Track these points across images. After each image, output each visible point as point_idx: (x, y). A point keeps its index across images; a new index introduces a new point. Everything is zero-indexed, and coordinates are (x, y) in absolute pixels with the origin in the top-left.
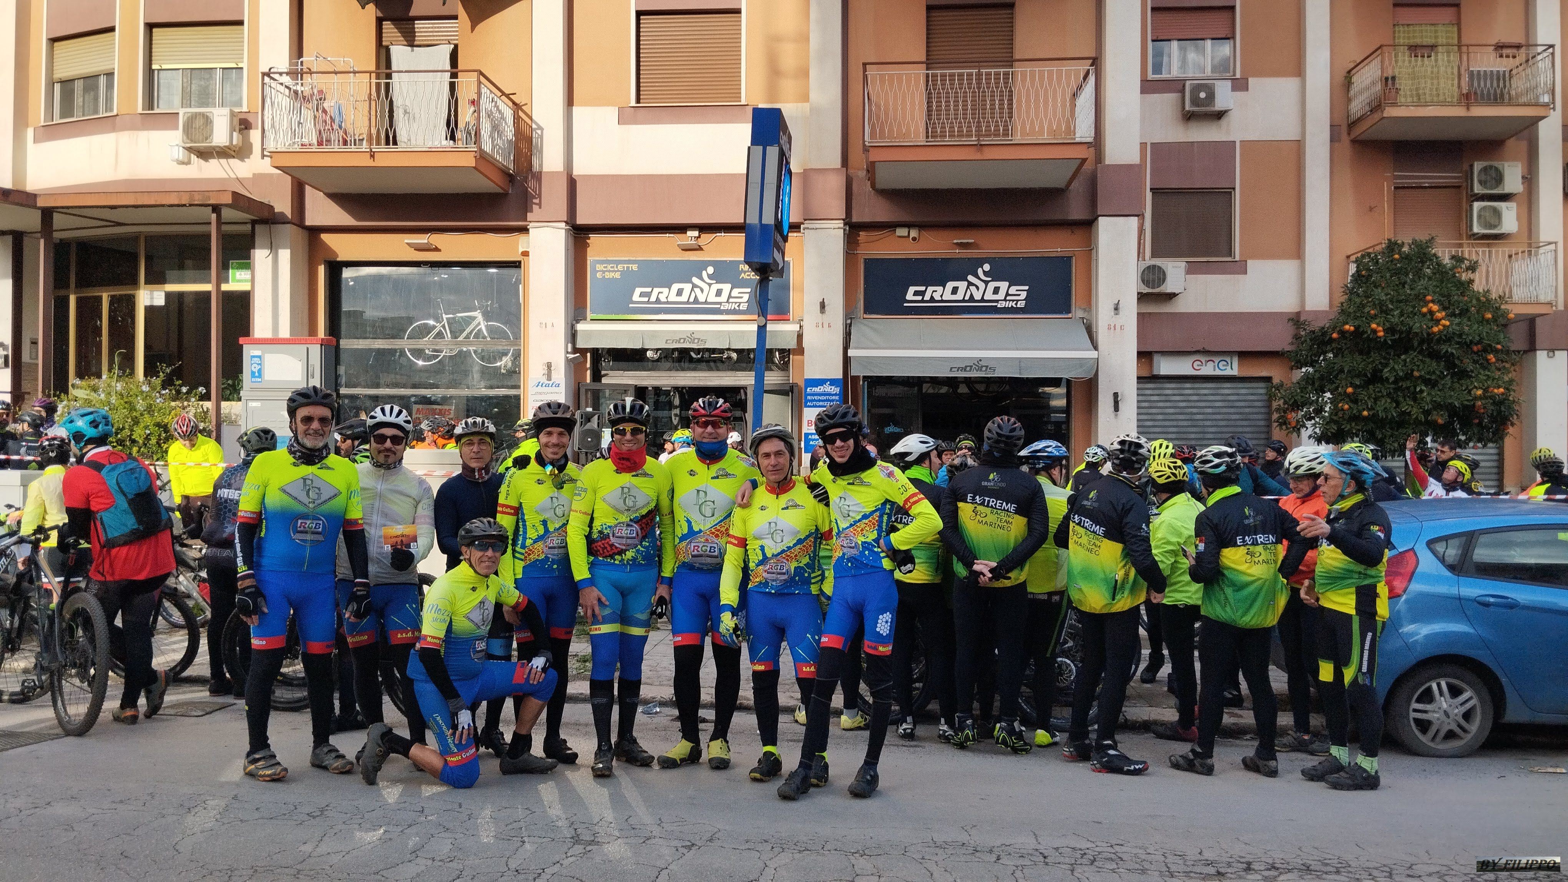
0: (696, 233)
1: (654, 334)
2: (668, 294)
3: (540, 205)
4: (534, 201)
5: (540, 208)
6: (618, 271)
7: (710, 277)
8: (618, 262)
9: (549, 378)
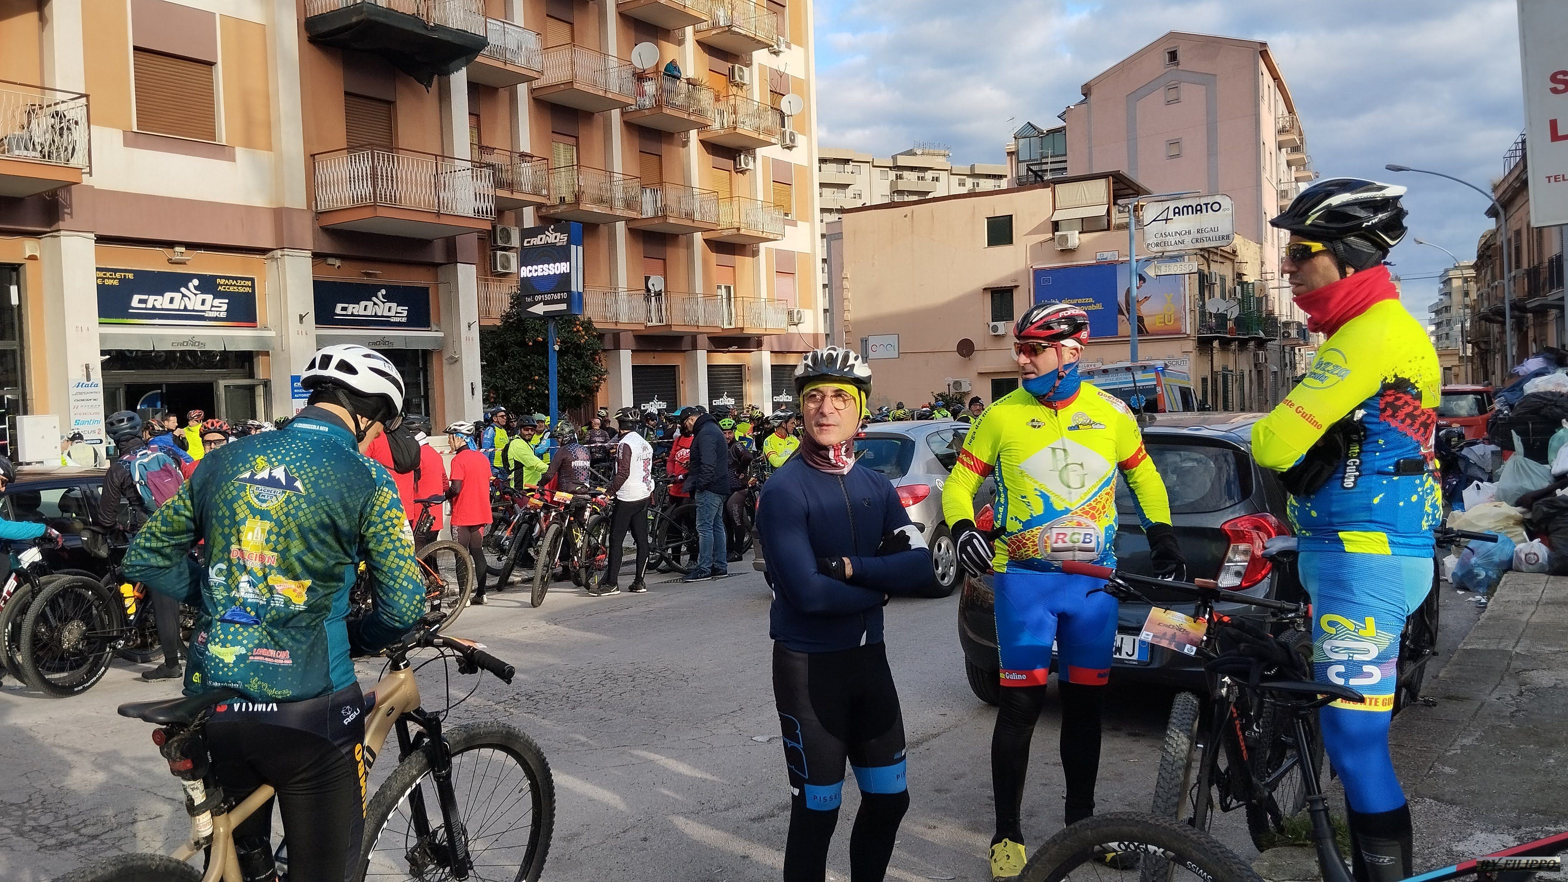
0: (183, 249)
1: (162, 338)
2: (161, 302)
3: (71, 214)
4: (66, 210)
5: (72, 217)
6: (116, 278)
7: (196, 288)
8: (116, 271)
9: (88, 379)
